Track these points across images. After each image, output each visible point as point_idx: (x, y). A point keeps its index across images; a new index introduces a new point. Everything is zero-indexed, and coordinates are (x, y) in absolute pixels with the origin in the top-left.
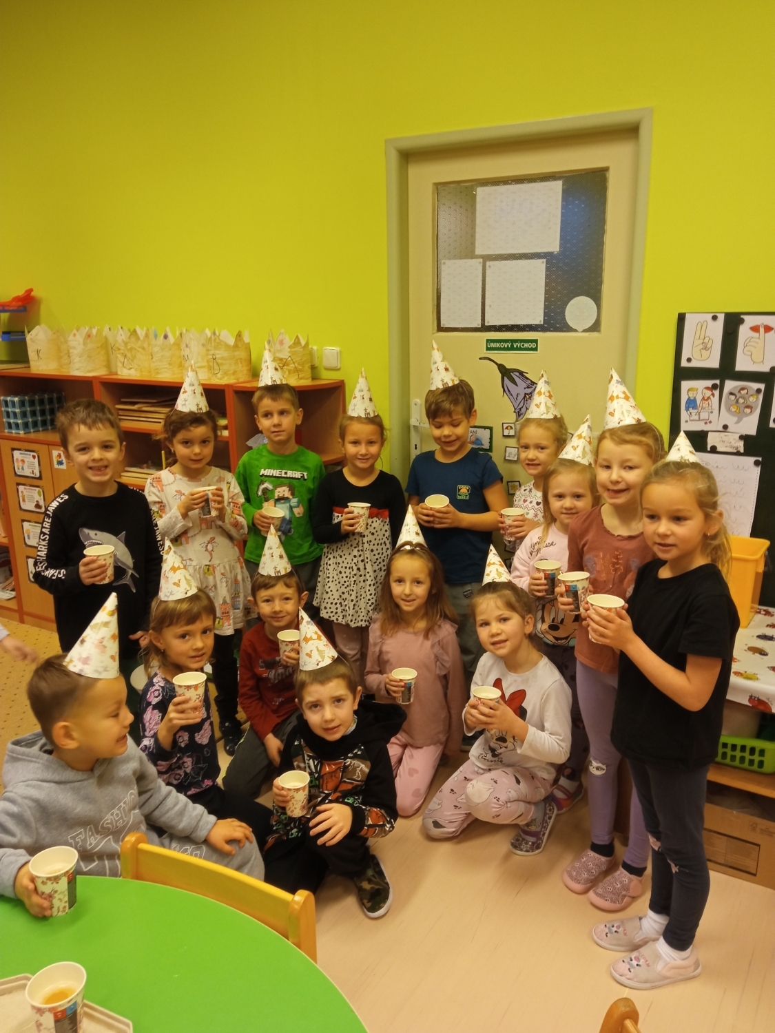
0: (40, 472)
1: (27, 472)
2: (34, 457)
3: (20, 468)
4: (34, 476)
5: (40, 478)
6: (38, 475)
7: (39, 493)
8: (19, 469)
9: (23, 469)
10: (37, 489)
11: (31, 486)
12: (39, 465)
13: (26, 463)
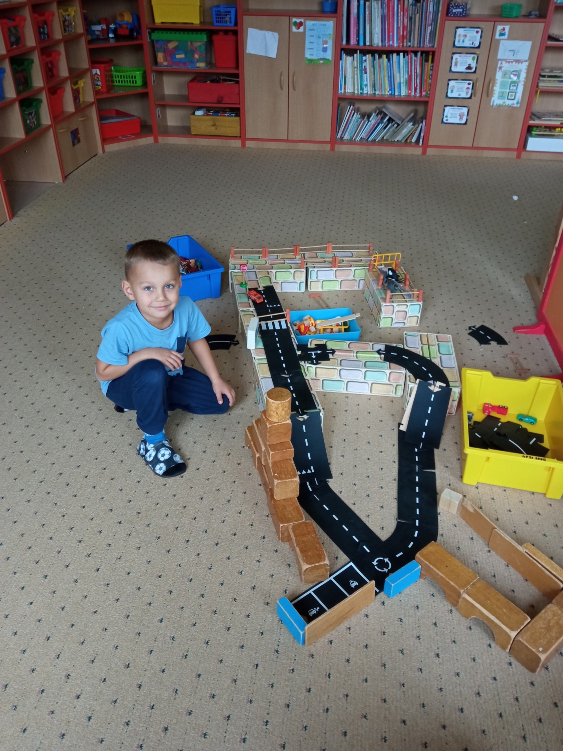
0: (480, 43)
1: (467, 43)
2: (477, 32)
3: (461, 41)
4: (473, 46)
5: (479, 47)
6: (477, 45)
7: (473, 59)
8: (459, 41)
9: (463, 41)
10: (472, 55)
11: (467, 53)
12: (481, 37)
13: (468, 37)
